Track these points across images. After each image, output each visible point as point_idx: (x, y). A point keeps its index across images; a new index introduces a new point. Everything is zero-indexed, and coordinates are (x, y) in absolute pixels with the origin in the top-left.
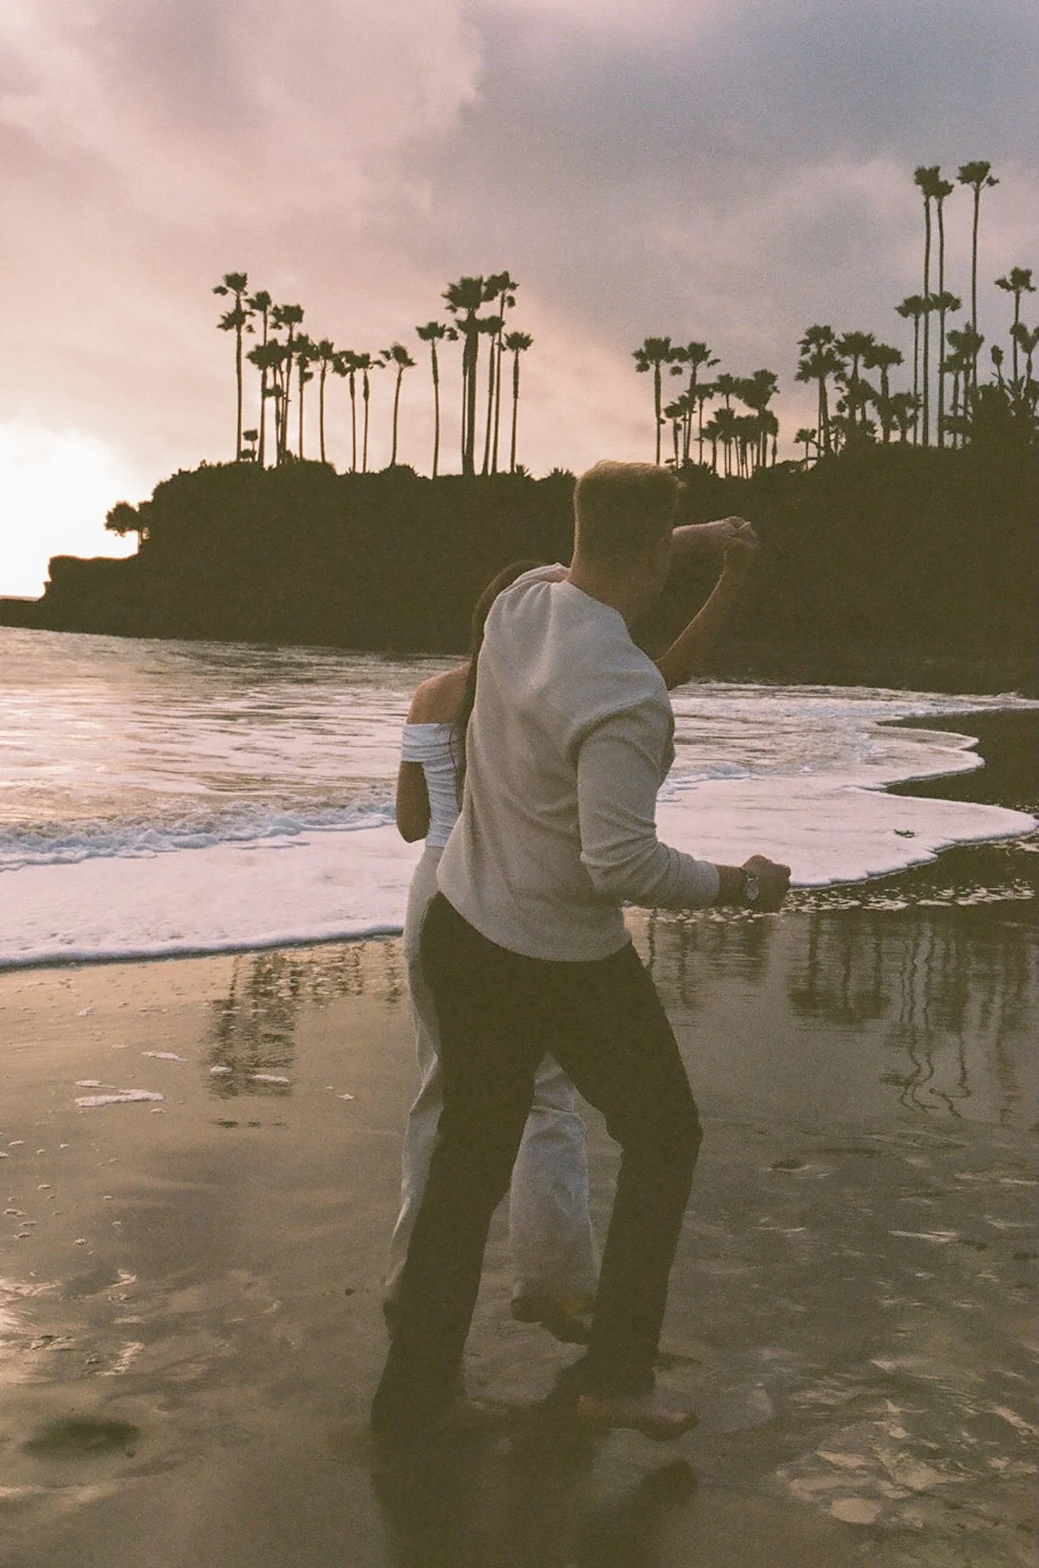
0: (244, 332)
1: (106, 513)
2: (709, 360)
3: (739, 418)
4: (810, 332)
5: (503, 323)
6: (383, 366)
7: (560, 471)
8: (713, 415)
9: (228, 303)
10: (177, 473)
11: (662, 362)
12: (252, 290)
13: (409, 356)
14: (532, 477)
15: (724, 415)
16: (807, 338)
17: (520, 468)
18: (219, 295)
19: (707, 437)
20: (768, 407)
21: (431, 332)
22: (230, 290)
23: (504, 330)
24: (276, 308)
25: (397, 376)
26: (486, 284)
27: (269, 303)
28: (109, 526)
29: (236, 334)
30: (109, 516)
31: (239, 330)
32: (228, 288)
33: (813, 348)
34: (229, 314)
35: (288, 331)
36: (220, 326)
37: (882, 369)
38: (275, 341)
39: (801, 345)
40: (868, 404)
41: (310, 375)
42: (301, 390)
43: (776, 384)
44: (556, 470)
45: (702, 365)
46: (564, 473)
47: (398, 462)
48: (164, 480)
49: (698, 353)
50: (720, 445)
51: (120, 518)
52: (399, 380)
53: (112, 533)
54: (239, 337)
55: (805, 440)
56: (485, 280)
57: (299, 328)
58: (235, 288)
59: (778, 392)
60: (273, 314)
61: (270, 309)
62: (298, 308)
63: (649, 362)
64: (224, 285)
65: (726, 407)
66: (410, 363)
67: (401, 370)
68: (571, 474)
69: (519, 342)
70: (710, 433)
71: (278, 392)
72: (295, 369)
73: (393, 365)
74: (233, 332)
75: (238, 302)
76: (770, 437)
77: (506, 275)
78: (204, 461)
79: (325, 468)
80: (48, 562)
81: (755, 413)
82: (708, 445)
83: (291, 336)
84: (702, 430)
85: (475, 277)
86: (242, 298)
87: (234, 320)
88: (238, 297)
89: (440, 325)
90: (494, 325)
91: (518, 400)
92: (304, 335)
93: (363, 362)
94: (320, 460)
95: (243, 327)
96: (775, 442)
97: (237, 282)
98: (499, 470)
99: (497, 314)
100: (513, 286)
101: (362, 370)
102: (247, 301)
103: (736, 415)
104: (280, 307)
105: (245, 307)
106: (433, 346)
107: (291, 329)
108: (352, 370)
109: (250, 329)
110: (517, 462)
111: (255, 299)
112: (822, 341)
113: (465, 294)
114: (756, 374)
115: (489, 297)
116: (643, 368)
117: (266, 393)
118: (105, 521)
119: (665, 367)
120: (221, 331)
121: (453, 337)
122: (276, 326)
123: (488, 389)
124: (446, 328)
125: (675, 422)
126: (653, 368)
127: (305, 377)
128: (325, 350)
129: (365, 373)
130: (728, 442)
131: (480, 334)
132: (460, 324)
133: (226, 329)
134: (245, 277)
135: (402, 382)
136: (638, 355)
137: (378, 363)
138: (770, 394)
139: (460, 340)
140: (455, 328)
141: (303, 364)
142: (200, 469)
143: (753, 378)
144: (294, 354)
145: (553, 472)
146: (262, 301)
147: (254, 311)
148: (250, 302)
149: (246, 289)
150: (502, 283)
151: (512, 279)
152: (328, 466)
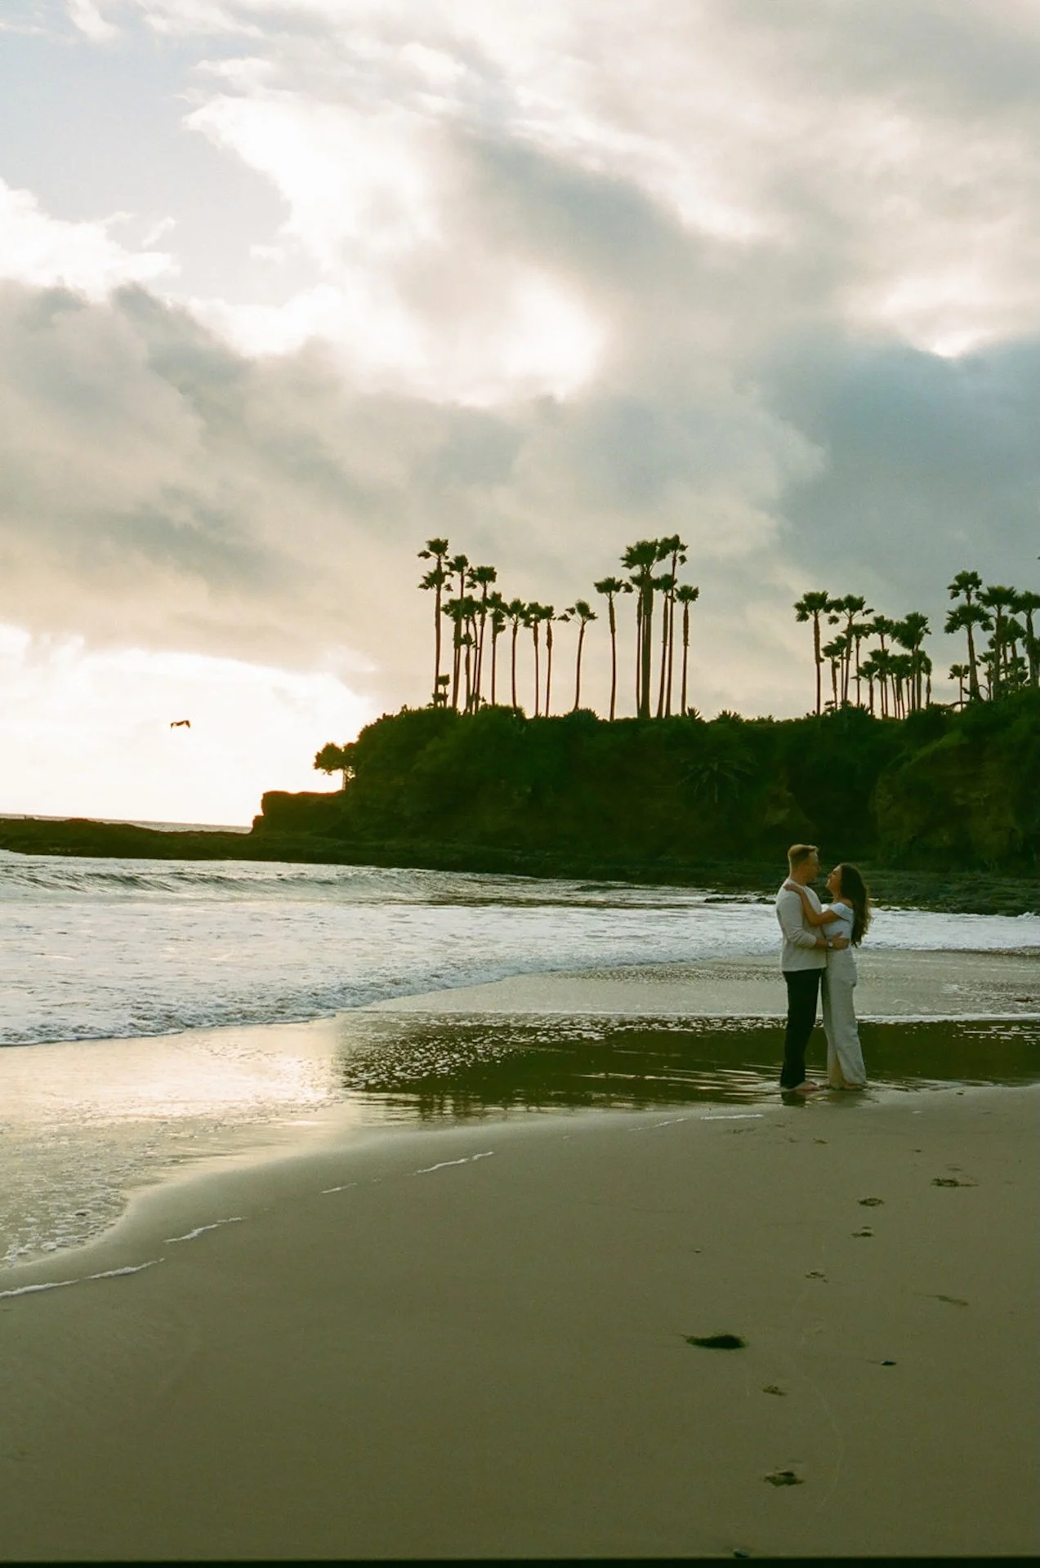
0: (443, 591)
1: (316, 754)
2: (864, 610)
3: (894, 657)
4: (958, 578)
5: (676, 581)
6: (568, 620)
7: (728, 713)
8: (869, 655)
9: (430, 565)
10: (381, 718)
11: (821, 612)
12: (452, 554)
13: (591, 611)
14: (703, 719)
15: (880, 656)
16: (957, 583)
17: (692, 711)
18: (422, 558)
19: (864, 676)
20: (921, 648)
21: (608, 587)
22: (433, 554)
23: (676, 586)
24: (471, 569)
25: (580, 628)
26: (659, 546)
27: (467, 565)
28: (317, 766)
29: (436, 592)
30: (318, 757)
31: (439, 589)
32: (431, 553)
33: (962, 593)
34: (431, 574)
35: (483, 590)
36: (422, 586)
37: (1027, 614)
38: (471, 597)
39: (951, 590)
40: (1019, 642)
41: (502, 628)
42: (494, 642)
43: (927, 626)
44: (724, 713)
45: (859, 612)
46: (732, 715)
47: (581, 706)
48: (369, 725)
49: (854, 604)
50: (877, 683)
51: (328, 759)
52: (582, 632)
53: (321, 771)
54: (438, 594)
55: (958, 675)
56: (659, 541)
57: (492, 588)
58: (437, 553)
59: (930, 633)
60: (468, 575)
61: (466, 570)
62: (492, 569)
63: (808, 613)
64: (428, 551)
65: (880, 648)
66: (592, 617)
67: (584, 623)
68: (738, 717)
69: (688, 594)
70: (866, 671)
71: (469, 640)
72: (489, 623)
73: (577, 618)
74: (433, 591)
75: (439, 564)
76: (924, 676)
77: (677, 538)
78: (405, 707)
79: (515, 713)
80: (261, 797)
81: (909, 653)
82: (864, 682)
83: (485, 594)
84: (859, 670)
85: (650, 540)
86: (443, 560)
87: (435, 580)
88: (439, 560)
89: (617, 580)
90: (667, 582)
91: (688, 647)
92: (497, 592)
93: (547, 613)
94: (511, 705)
95: (443, 585)
96: (929, 681)
97: (438, 547)
98: (673, 713)
99: (670, 573)
100: (683, 548)
101: (545, 620)
102: (446, 563)
103: (890, 654)
104: (475, 568)
105: (445, 568)
106: (611, 599)
107: (485, 588)
108: (537, 620)
109: (449, 588)
110: (688, 705)
111: (454, 562)
112: (970, 586)
113: (642, 554)
114: (908, 618)
115: (662, 556)
116: (803, 617)
117: (459, 641)
118: (315, 760)
119: (824, 617)
120: (422, 590)
121: (629, 589)
122: (471, 585)
123: (662, 639)
124: (623, 583)
125: (833, 661)
126: (812, 618)
127: (498, 628)
128: (514, 607)
129: (549, 624)
130: (883, 679)
131: (654, 590)
132: (635, 580)
133: (427, 588)
134: (446, 543)
135: (585, 634)
136: (799, 606)
137: (562, 616)
138: (922, 635)
139: (634, 592)
140: (630, 583)
141: (497, 618)
142: (402, 713)
143: (906, 622)
144: (488, 609)
145: (721, 713)
146: (460, 563)
147: (454, 572)
148: (449, 564)
149: (447, 553)
150: (673, 544)
151: (682, 541)
152: (518, 711)
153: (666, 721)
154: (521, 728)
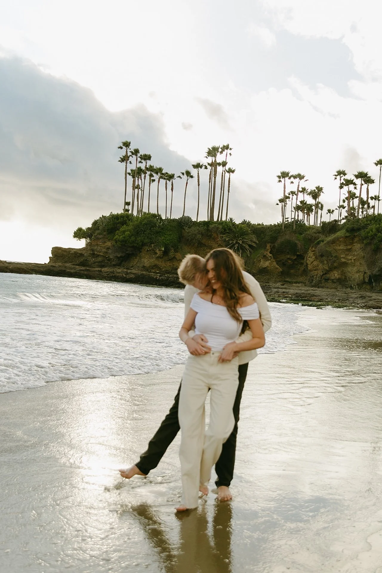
2: (304, 180)
4: (338, 172)
5: (227, 163)
6: (181, 178)
7: (246, 221)
9: (123, 152)
10: (101, 217)
11: (287, 179)
12: (132, 148)
13: (191, 175)
14: (235, 222)
15: (304, 203)
16: (337, 174)
17: (231, 219)
18: (120, 149)
20: (319, 200)
21: (197, 166)
22: (124, 147)
23: (227, 166)
24: (141, 155)
26: (221, 148)
27: (139, 153)
28: (75, 237)
30: (75, 233)
31: (127, 163)
33: (338, 178)
34: (123, 157)
36: (119, 161)
37: (367, 186)
38: (140, 167)
41: (154, 180)
42: (150, 186)
43: (323, 191)
44: (244, 220)
45: (302, 181)
47: (185, 215)
48: (96, 220)
49: (300, 177)
51: (79, 234)
52: (187, 183)
53: (76, 239)
54: (126, 166)
55: (330, 213)
57: (149, 163)
58: (126, 147)
60: (139, 157)
61: (139, 155)
62: (150, 155)
63: (282, 179)
64: (122, 146)
65: (304, 199)
66: (191, 177)
67: (188, 179)
68: (250, 222)
72: (148, 177)
73: (185, 178)
74: (124, 163)
75: (127, 152)
77: (228, 145)
78: (112, 213)
79: (157, 216)
80: (51, 249)
83: (146, 165)
85: (217, 145)
86: (128, 150)
87: (125, 159)
89: (201, 163)
90: (224, 164)
92: (151, 165)
93: (172, 177)
94: (156, 213)
95: (128, 162)
96: (321, 213)
97: (127, 144)
98: (223, 220)
99: (225, 160)
100: (231, 149)
101: (171, 180)
103: (307, 203)
104: (143, 154)
105: (129, 154)
106: (198, 171)
107: (146, 163)
109: (131, 163)
111: (133, 151)
112: (342, 175)
113: (212, 152)
114: (317, 188)
115: (222, 153)
116: (280, 181)
118: (73, 234)
119: (288, 181)
120: (120, 163)
121: (206, 168)
122: (140, 162)
124: (204, 165)
126: (283, 181)
127: (152, 181)
128: (159, 171)
130: (303, 212)
132: (209, 163)
133: (122, 162)
134: (130, 143)
136: (279, 177)
137: (179, 177)
138: (320, 195)
139: (208, 170)
140: (207, 165)
141: (151, 176)
142: (110, 215)
143: (315, 189)
144: (147, 172)
146: (136, 152)
147: (133, 156)
148: (131, 152)
149: (130, 147)
150: (227, 147)
151: (230, 147)
152: (159, 216)
153: (220, 223)
154: (160, 223)
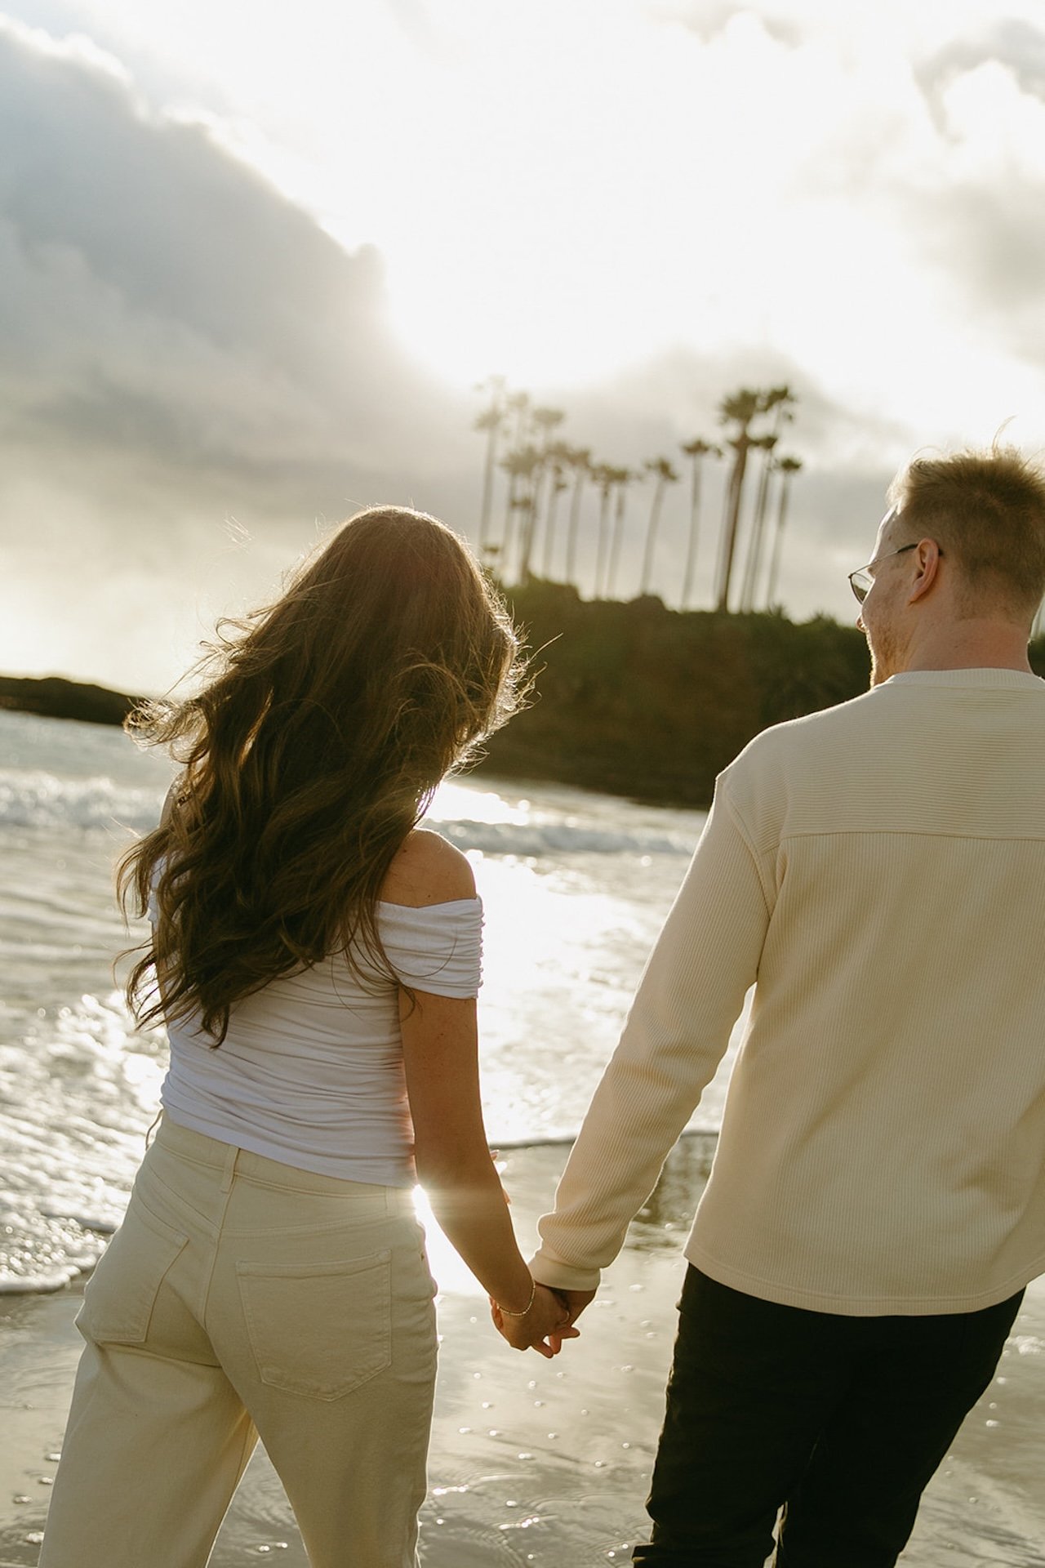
0: (498, 436)
5: (777, 443)
6: (643, 480)
7: (823, 615)
13: (674, 472)
14: (792, 619)
17: (779, 608)
21: (697, 448)
22: (489, 387)
23: (778, 450)
24: (535, 411)
25: (657, 493)
26: (763, 397)
27: (528, 404)
29: (490, 437)
31: (494, 435)
34: (485, 413)
35: (547, 435)
36: (475, 427)
38: (531, 447)
41: (565, 485)
42: (553, 501)
44: (819, 614)
46: (828, 617)
47: (649, 591)
52: (659, 497)
54: (493, 440)
56: (764, 391)
57: (558, 432)
60: (531, 417)
61: (528, 410)
62: (560, 412)
66: (673, 479)
67: (663, 486)
69: (793, 463)
71: (527, 505)
72: (549, 479)
73: (654, 478)
74: (487, 435)
75: (496, 401)
77: (787, 388)
79: (568, 592)
83: (549, 441)
85: (754, 389)
86: (501, 396)
87: (490, 421)
88: (497, 396)
89: (707, 441)
90: (769, 443)
92: (563, 439)
93: (621, 477)
94: (566, 581)
95: (498, 431)
98: (756, 609)
99: (772, 430)
100: (793, 401)
101: (617, 485)
102: (505, 401)
104: (538, 409)
105: (503, 407)
106: (698, 465)
107: (550, 433)
108: (609, 483)
109: (504, 433)
110: (776, 600)
111: (514, 399)
113: (742, 406)
115: (766, 410)
117: (514, 504)
121: (719, 453)
122: (532, 432)
124: (715, 445)
127: (559, 487)
128: (581, 459)
129: (621, 489)
131: (751, 453)
132: (729, 441)
133: (480, 430)
135: (662, 500)
137: (639, 477)
139: (726, 458)
140: (724, 447)
141: (558, 471)
144: (550, 461)
145: (816, 614)
147: (513, 413)
148: (509, 401)
149: (506, 388)
150: (780, 396)
151: (792, 393)
152: (574, 591)
153: (749, 618)
154: (575, 611)
